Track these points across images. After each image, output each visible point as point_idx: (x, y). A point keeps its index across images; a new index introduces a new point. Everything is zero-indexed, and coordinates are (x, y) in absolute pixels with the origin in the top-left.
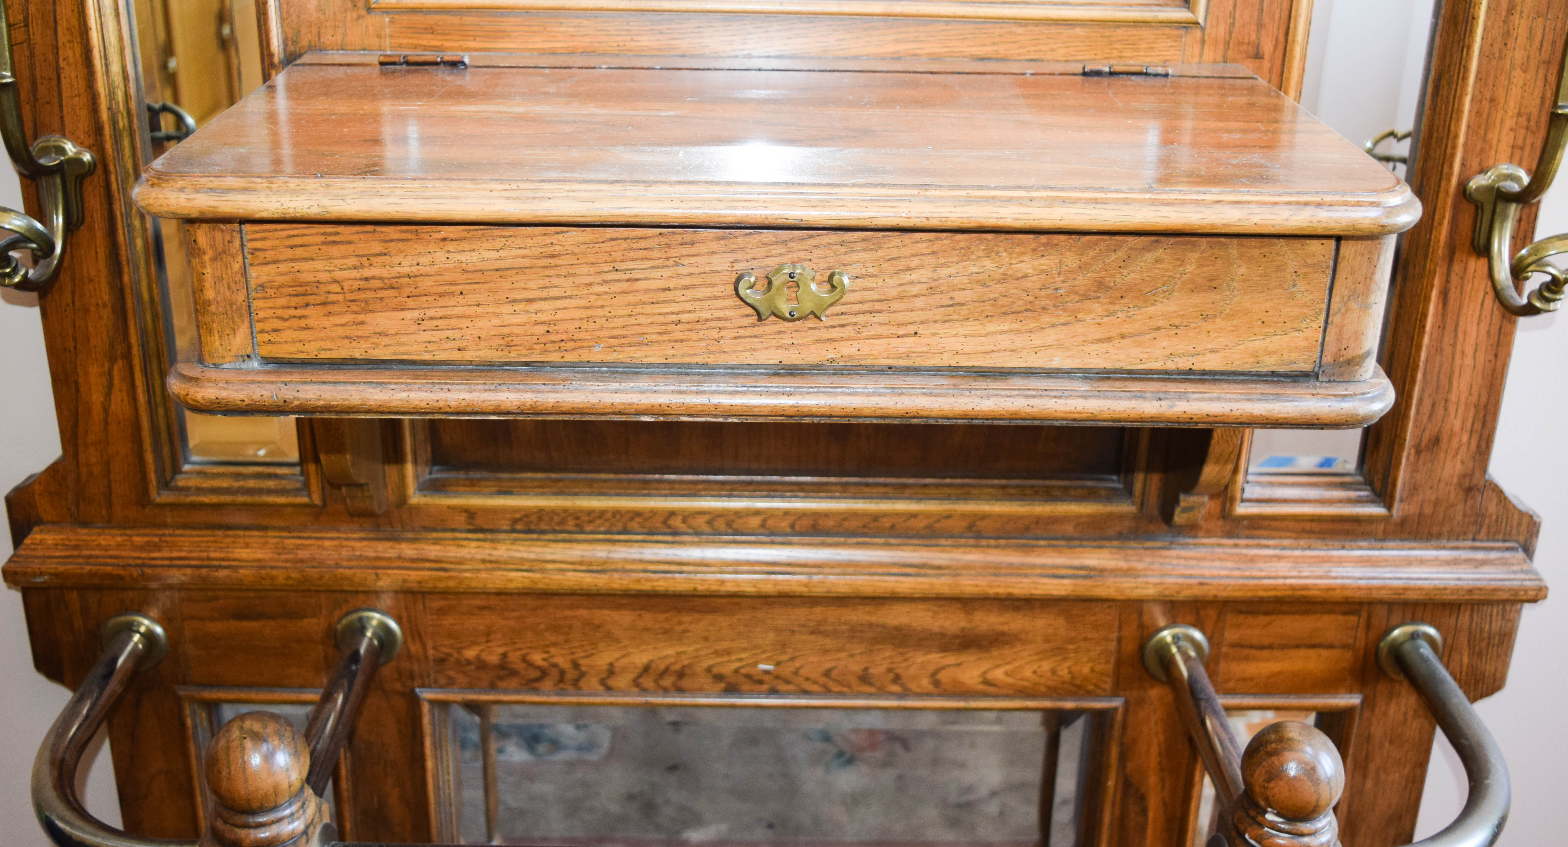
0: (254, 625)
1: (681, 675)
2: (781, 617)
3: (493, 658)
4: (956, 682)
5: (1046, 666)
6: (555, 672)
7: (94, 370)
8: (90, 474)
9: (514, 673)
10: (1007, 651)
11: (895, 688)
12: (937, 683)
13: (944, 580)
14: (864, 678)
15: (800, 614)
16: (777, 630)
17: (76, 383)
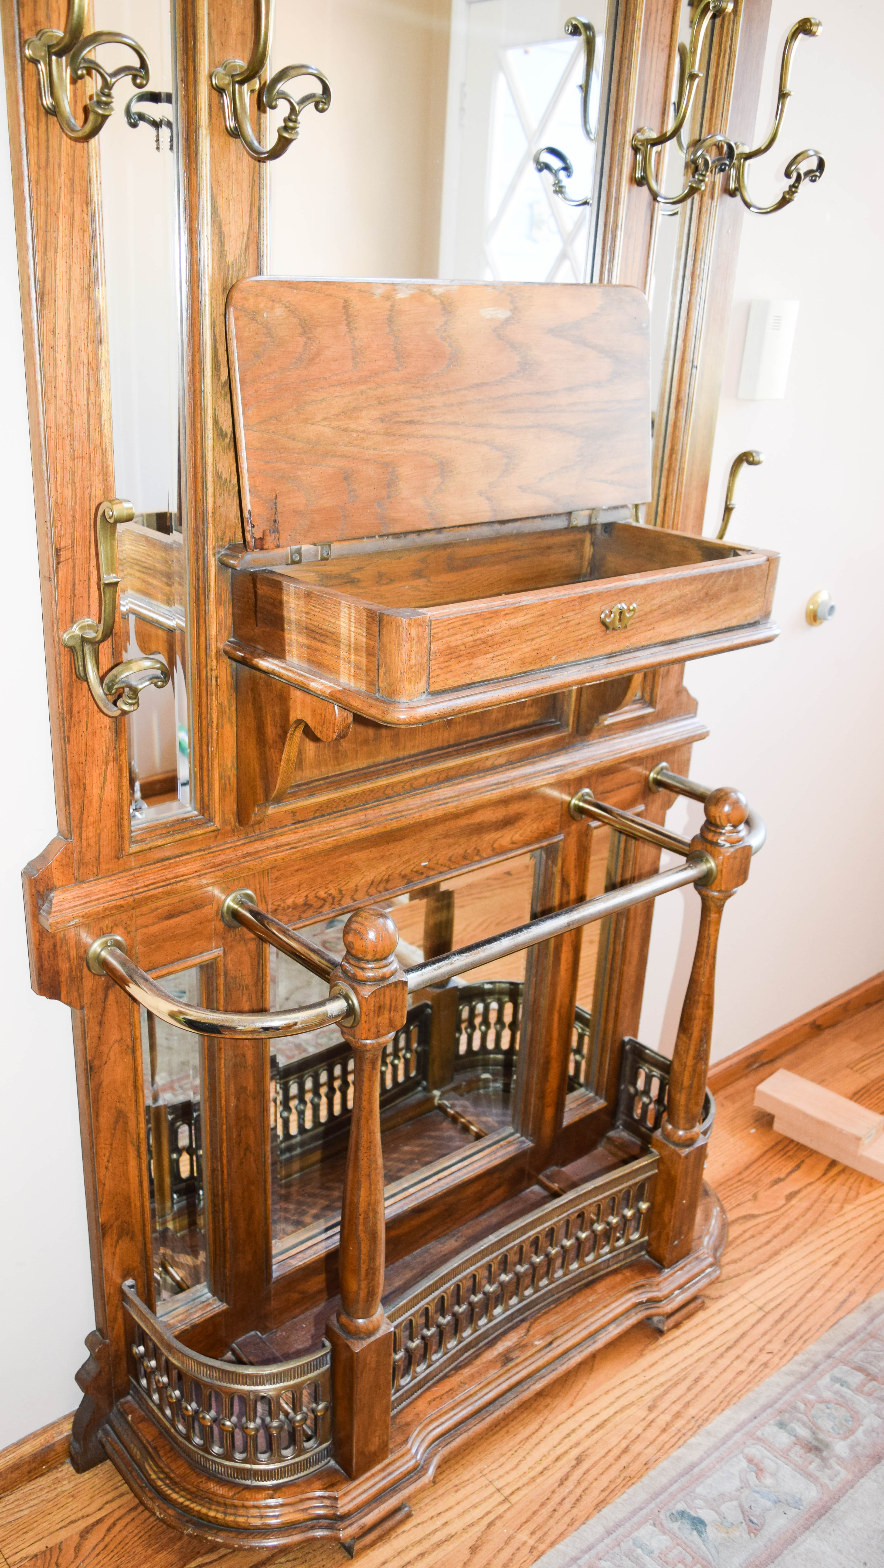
0: (177, 919)
1: (387, 881)
2: (432, 833)
3: (301, 901)
4: (501, 846)
5: (535, 826)
6: (330, 899)
7: (96, 773)
8: (89, 845)
9: (311, 906)
10: (520, 823)
11: (477, 858)
12: (493, 850)
13: (510, 787)
14: (465, 857)
15: (440, 829)
16: (430, 841)
17: (84, 784)
